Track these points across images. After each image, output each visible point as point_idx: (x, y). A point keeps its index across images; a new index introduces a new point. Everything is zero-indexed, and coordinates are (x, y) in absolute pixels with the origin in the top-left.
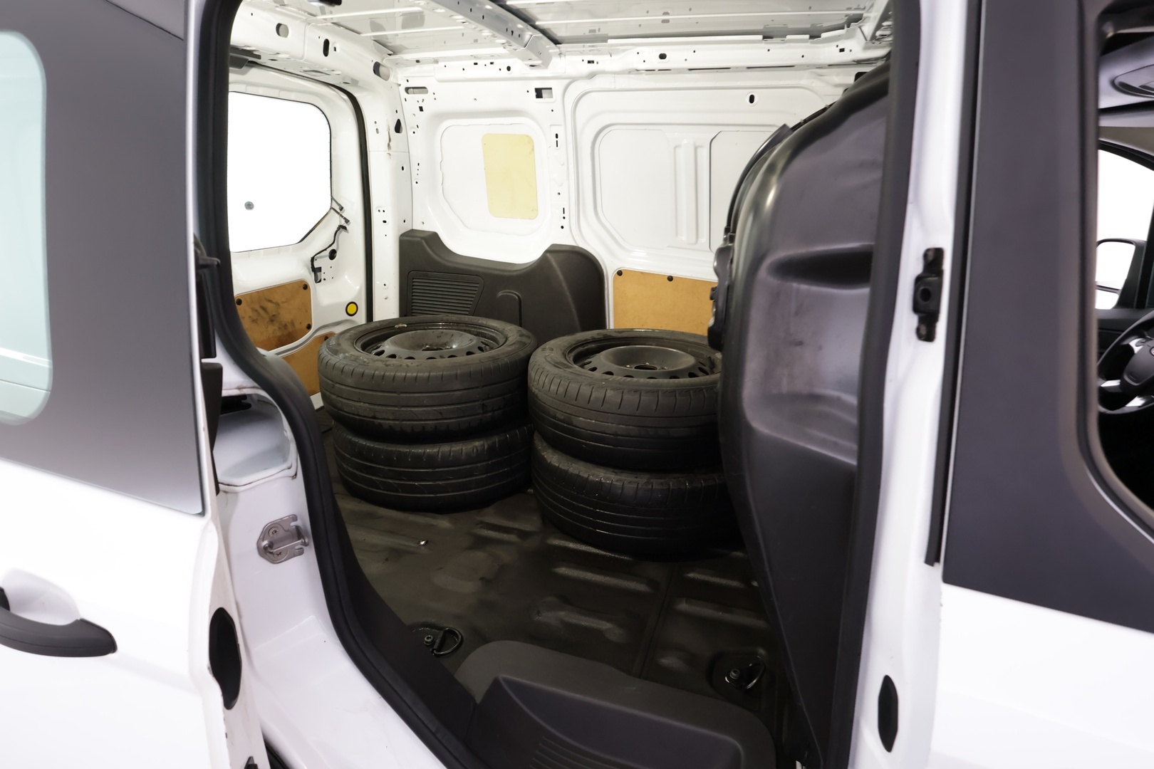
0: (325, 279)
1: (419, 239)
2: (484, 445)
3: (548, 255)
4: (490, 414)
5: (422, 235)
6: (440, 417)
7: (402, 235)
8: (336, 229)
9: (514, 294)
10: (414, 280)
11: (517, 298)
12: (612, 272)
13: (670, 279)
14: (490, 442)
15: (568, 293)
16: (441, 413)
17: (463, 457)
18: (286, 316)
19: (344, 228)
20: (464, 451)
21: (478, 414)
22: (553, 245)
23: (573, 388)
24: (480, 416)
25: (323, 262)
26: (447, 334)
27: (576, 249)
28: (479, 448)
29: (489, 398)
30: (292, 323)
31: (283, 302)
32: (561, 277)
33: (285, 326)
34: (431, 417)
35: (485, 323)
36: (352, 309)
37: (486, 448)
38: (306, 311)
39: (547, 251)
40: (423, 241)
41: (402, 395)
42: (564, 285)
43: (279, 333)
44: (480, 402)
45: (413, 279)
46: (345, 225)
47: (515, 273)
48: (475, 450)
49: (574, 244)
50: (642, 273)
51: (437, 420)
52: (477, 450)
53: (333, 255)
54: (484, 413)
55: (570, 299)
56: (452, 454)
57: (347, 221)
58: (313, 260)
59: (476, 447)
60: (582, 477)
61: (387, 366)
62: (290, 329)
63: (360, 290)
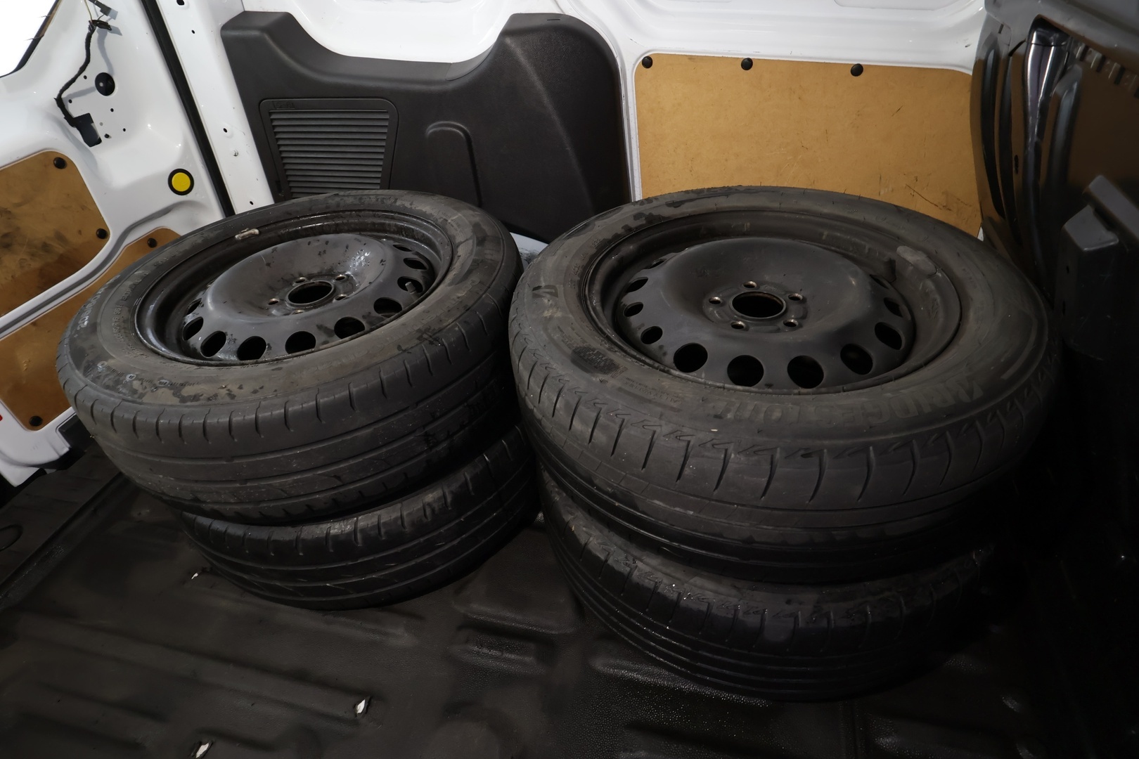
0: (107, 136)
1: (255, 33)
2: (444, 496)
3: (508, 41)
4: (444, 445)
5: (263, 23)
6: (339, 483)
7: (225, 28)
8: (87, 31)
9: (456, 127)
10: (273, 117)
11: (461, 134)
12: (633, 61)
13: (747, 64)
14: (455, 486)
15: (555, 118)
16: (338, 478)
17: (408, 529)
18: (37, 227)
19: (105, 26)
20: (406, 520)
21: (420, 454)
22: (515, 18)
23: (635, 438)
24: (424, 456)
25: (87, 103)
26: (336, 245)
27: (562, 22)
28: (436, 506)
29: (435, 419)
30: (60, 237)
31: (19, 205)
32: (539, 85)
33: (46, 247)
34: (317, 488)
35: (407, 205)
36: (181, 182)
37: (449, 500)
38: (83, 208)
39: (505, 33)
40: (267, 37)
41: (236, 461)
42: (546, 100)
43: (36, 264)
44: (418, 434)
45: (271, 114)
46: (104, 18)
47: (451, 86)
48: (428, 512)
49: (556, 11)
50: (691, 58)
51: (334, 488)
52: (433, 510)
53: (106, 84)
54: (431, 448)
55: (560, 129)
56: (383, 530)
57: (106, 10)
58: (60, 102)
59: (429, 504)
60: (664, 598)
61: (184, 400)
62: (59, 249)
63: (186, 145)
